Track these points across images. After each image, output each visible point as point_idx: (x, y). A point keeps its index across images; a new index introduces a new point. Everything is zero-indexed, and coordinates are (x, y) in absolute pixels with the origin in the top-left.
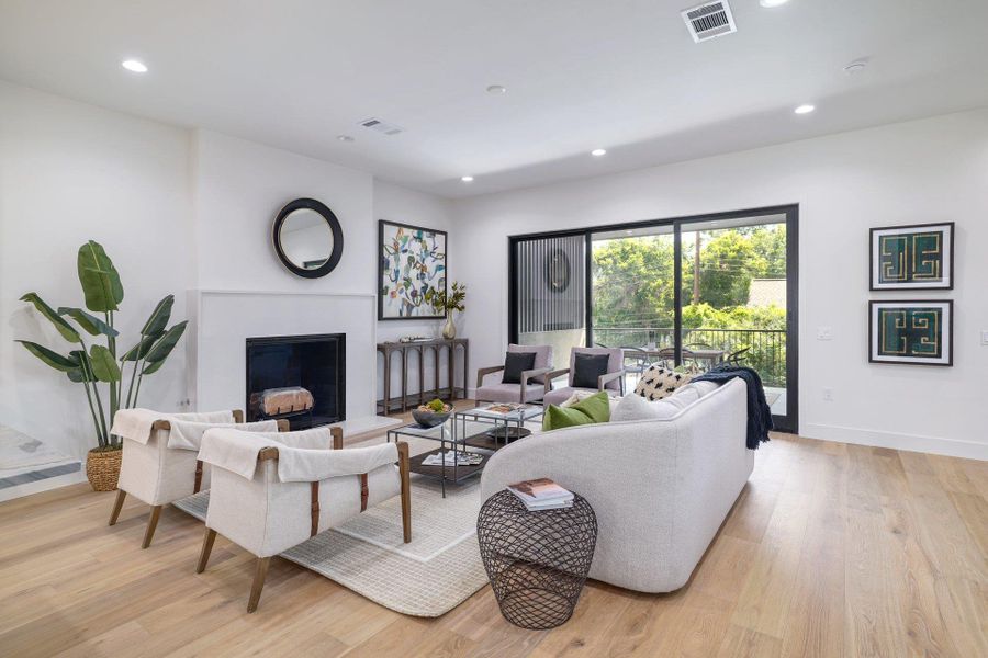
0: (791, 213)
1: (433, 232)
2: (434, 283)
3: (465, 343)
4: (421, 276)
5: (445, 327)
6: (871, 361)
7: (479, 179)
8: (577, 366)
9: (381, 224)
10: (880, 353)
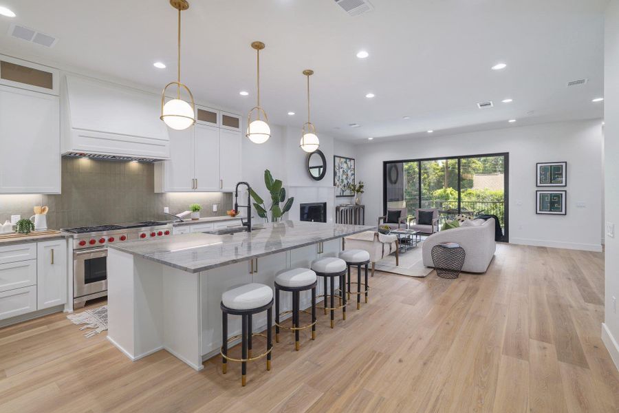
0: (506, 155)
1: (350, 159)
2: (351, 181)
3: (363, 207)
4: (347, 178)
5: (355, 200)
6: (537, 213)
7: (374, 139)
8: (420, 216)
9: (335, 157)
10: (540, 210)
